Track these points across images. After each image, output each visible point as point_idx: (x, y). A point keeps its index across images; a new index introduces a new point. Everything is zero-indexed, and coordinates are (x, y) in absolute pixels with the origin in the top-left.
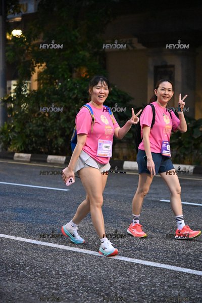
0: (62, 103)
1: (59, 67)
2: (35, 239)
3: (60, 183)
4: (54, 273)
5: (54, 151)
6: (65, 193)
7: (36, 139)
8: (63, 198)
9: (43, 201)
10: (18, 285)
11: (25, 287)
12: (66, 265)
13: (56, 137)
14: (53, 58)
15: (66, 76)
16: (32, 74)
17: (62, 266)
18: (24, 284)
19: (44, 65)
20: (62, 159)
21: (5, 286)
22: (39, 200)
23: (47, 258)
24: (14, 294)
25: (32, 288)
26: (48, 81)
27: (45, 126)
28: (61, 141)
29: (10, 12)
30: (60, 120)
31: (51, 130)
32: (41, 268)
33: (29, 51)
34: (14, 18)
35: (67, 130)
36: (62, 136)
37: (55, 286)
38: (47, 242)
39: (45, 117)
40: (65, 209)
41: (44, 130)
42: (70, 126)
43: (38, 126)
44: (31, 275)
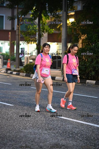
0: (94, 54)
1: (94, 36)
2: (82, 121)
3: (93, 94)
4: (92, 138)
5: (90, 78)
6: (96, 99)
7: (81, 72)
8: (95, 101)
9: (85, 102)
10: (75, 143)
11: (79, 144)
12: (98, 135)
13: (91, 71)
14: (91, 32)
15: (96, 41)
16: (80, 40)
17: (96, 135)
18: (78, 142)
19: (86, 35)
20: (93, 82)
21: (69, 143)
22: (83, 102)
23: (89, 131)
24: (73, 147)
25: (82, 145)
26: (87, 43)
27: (85, 66)
28: (93, 73)
29: (69, 10)
30: (93, 63)
31: (88, 68)
32: (86, 135)
33: (79, 29)
34: (70, 13)
35: (97, 68)
36: (93, 71)
37: (93, 145)
38: (88, 122)
39: (85, 61)
40: (96, 107)
41: (85, 68)
42: (98, 66)
43: (82, 65)
44: (81, 138)
